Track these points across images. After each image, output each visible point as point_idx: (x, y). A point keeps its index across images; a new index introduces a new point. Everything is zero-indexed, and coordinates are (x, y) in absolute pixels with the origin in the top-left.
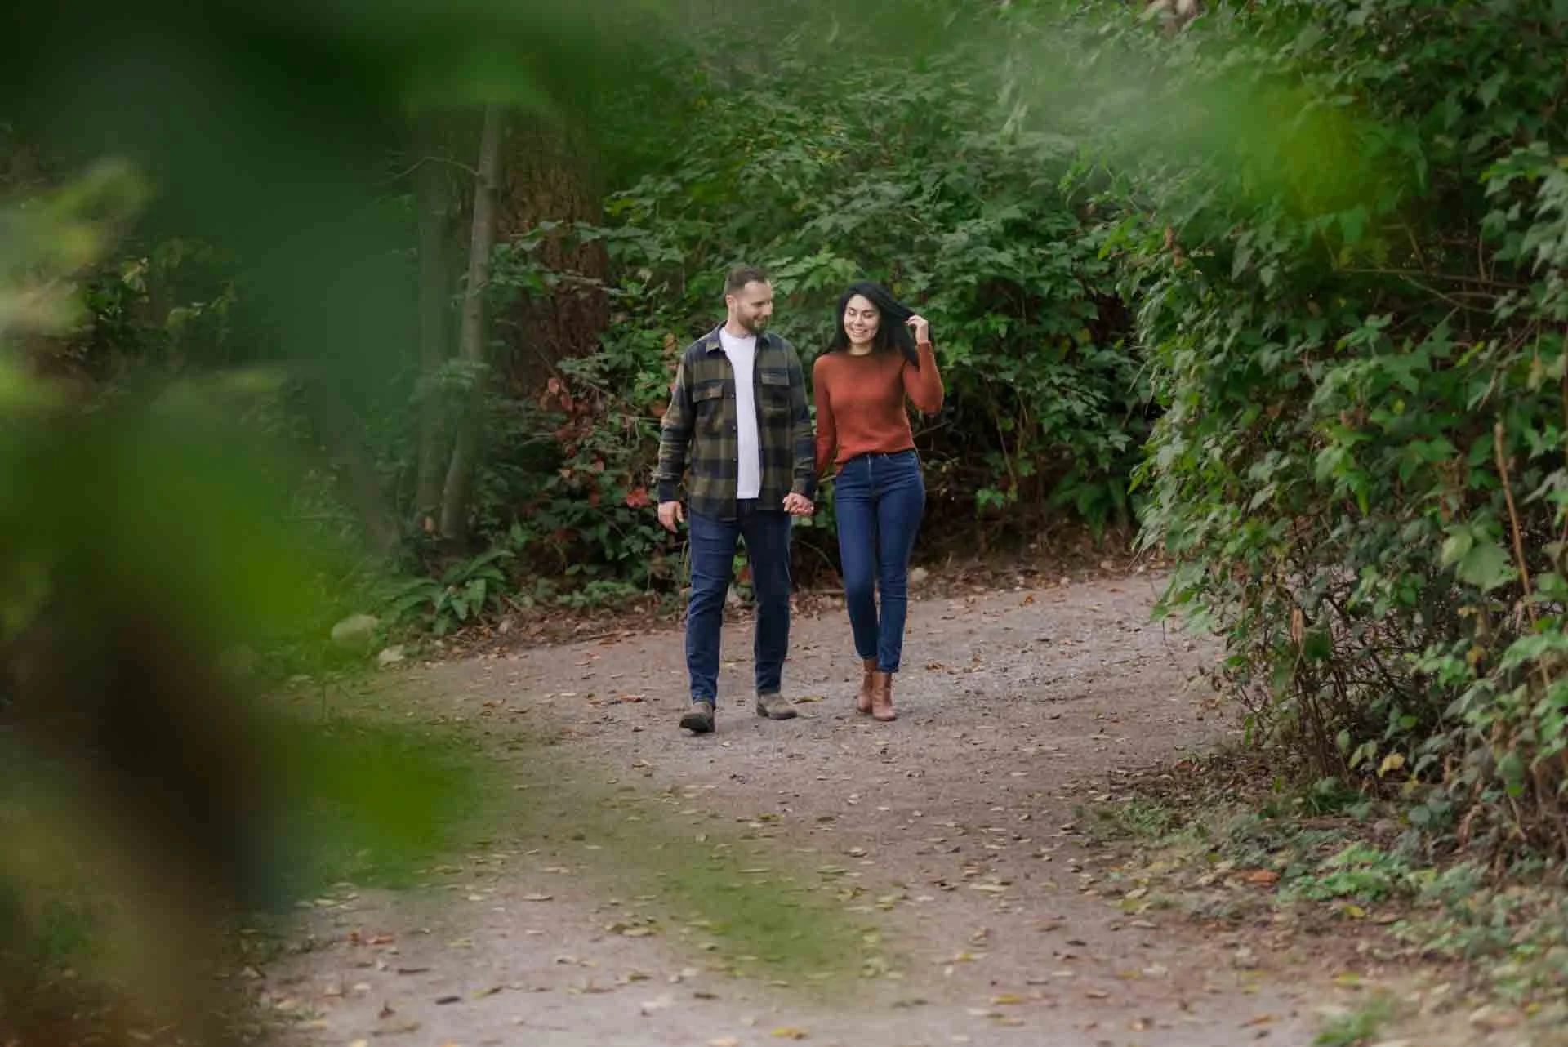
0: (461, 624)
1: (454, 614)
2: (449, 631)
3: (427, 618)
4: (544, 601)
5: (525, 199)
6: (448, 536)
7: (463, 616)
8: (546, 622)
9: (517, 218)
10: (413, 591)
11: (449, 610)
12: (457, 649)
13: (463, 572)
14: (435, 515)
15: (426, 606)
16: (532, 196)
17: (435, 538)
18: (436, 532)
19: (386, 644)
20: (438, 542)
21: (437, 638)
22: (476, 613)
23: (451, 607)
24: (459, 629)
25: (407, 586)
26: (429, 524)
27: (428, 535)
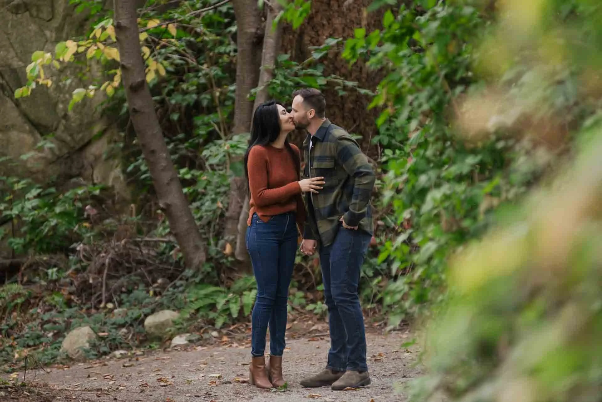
0: (234, 321)
1: (230, 315)
2: (225, 325)
3: (212, 315)
4: (299, 308)
5: (325, 22)
6: (240, 258)
7: (235, 315)
8: (296, 322)
9: (319, 35)
10: (206, 296)
11: (227, 311)
12: (225, 339)
13: (246, 283)
14: (233, 243)
15: (212, 307)
16: (329, 20)
17: (230, 259)
18: (233, 255)
19: (180, 332)
20: (232, 262)
21: (215, 330)
22: (247, 313)
23: (228, 309)
24: (233, 325)
25: (203, 292)
26: (228, 249)
27: (225, 256)
